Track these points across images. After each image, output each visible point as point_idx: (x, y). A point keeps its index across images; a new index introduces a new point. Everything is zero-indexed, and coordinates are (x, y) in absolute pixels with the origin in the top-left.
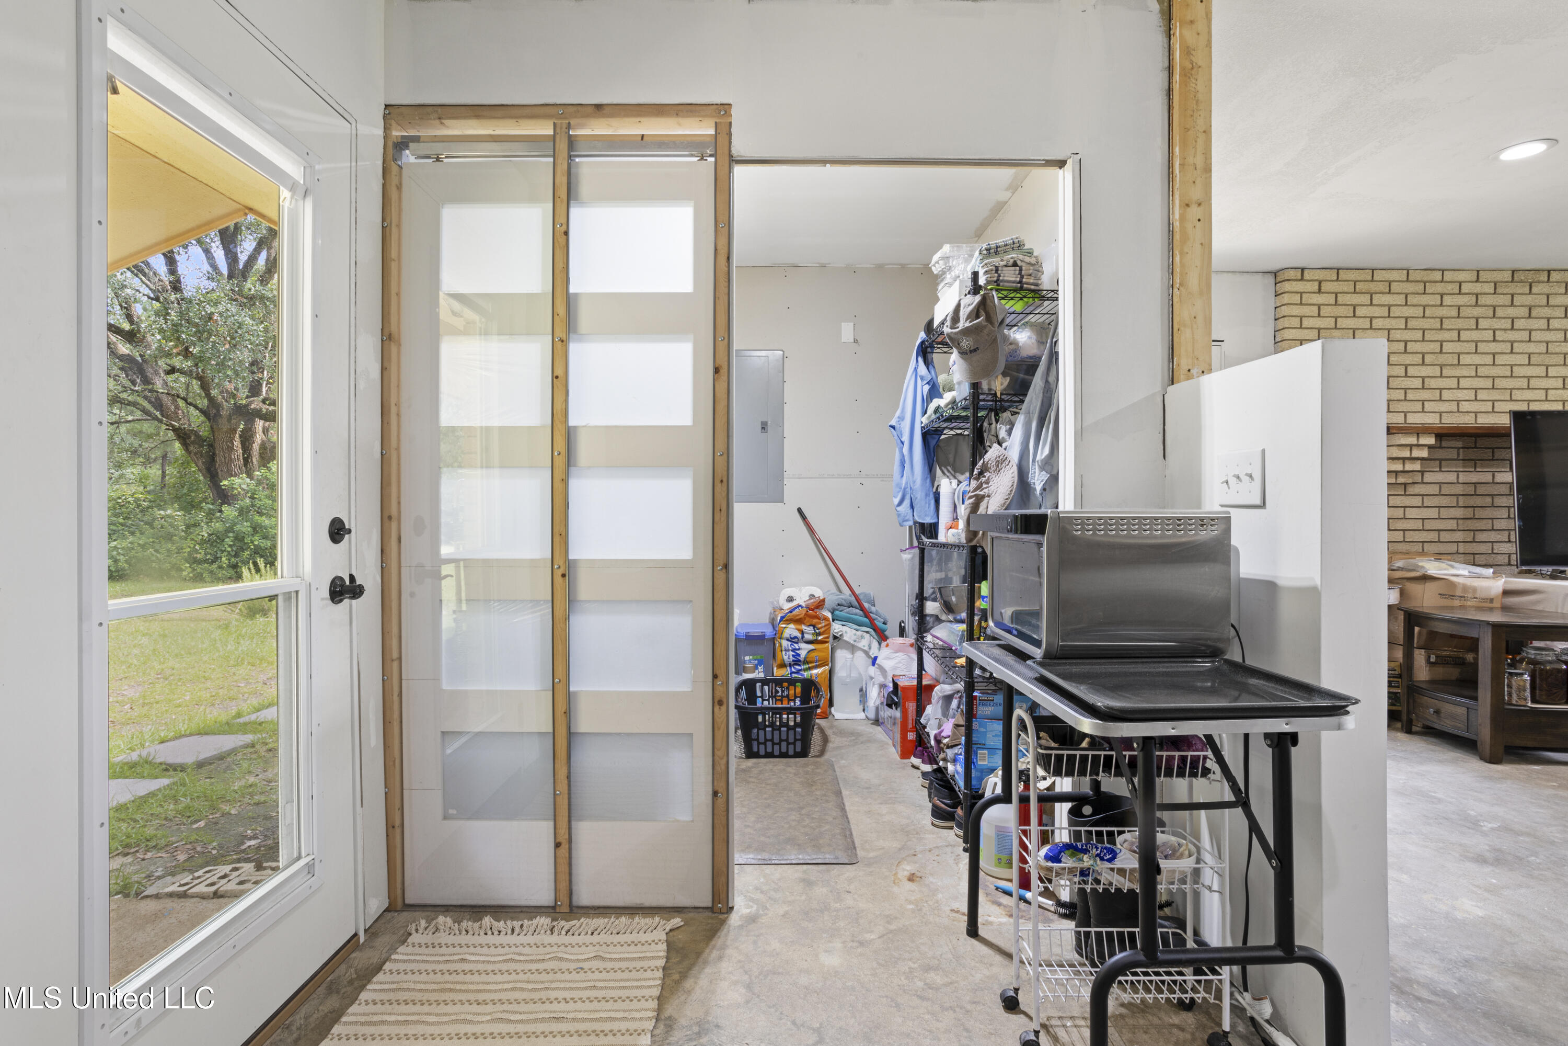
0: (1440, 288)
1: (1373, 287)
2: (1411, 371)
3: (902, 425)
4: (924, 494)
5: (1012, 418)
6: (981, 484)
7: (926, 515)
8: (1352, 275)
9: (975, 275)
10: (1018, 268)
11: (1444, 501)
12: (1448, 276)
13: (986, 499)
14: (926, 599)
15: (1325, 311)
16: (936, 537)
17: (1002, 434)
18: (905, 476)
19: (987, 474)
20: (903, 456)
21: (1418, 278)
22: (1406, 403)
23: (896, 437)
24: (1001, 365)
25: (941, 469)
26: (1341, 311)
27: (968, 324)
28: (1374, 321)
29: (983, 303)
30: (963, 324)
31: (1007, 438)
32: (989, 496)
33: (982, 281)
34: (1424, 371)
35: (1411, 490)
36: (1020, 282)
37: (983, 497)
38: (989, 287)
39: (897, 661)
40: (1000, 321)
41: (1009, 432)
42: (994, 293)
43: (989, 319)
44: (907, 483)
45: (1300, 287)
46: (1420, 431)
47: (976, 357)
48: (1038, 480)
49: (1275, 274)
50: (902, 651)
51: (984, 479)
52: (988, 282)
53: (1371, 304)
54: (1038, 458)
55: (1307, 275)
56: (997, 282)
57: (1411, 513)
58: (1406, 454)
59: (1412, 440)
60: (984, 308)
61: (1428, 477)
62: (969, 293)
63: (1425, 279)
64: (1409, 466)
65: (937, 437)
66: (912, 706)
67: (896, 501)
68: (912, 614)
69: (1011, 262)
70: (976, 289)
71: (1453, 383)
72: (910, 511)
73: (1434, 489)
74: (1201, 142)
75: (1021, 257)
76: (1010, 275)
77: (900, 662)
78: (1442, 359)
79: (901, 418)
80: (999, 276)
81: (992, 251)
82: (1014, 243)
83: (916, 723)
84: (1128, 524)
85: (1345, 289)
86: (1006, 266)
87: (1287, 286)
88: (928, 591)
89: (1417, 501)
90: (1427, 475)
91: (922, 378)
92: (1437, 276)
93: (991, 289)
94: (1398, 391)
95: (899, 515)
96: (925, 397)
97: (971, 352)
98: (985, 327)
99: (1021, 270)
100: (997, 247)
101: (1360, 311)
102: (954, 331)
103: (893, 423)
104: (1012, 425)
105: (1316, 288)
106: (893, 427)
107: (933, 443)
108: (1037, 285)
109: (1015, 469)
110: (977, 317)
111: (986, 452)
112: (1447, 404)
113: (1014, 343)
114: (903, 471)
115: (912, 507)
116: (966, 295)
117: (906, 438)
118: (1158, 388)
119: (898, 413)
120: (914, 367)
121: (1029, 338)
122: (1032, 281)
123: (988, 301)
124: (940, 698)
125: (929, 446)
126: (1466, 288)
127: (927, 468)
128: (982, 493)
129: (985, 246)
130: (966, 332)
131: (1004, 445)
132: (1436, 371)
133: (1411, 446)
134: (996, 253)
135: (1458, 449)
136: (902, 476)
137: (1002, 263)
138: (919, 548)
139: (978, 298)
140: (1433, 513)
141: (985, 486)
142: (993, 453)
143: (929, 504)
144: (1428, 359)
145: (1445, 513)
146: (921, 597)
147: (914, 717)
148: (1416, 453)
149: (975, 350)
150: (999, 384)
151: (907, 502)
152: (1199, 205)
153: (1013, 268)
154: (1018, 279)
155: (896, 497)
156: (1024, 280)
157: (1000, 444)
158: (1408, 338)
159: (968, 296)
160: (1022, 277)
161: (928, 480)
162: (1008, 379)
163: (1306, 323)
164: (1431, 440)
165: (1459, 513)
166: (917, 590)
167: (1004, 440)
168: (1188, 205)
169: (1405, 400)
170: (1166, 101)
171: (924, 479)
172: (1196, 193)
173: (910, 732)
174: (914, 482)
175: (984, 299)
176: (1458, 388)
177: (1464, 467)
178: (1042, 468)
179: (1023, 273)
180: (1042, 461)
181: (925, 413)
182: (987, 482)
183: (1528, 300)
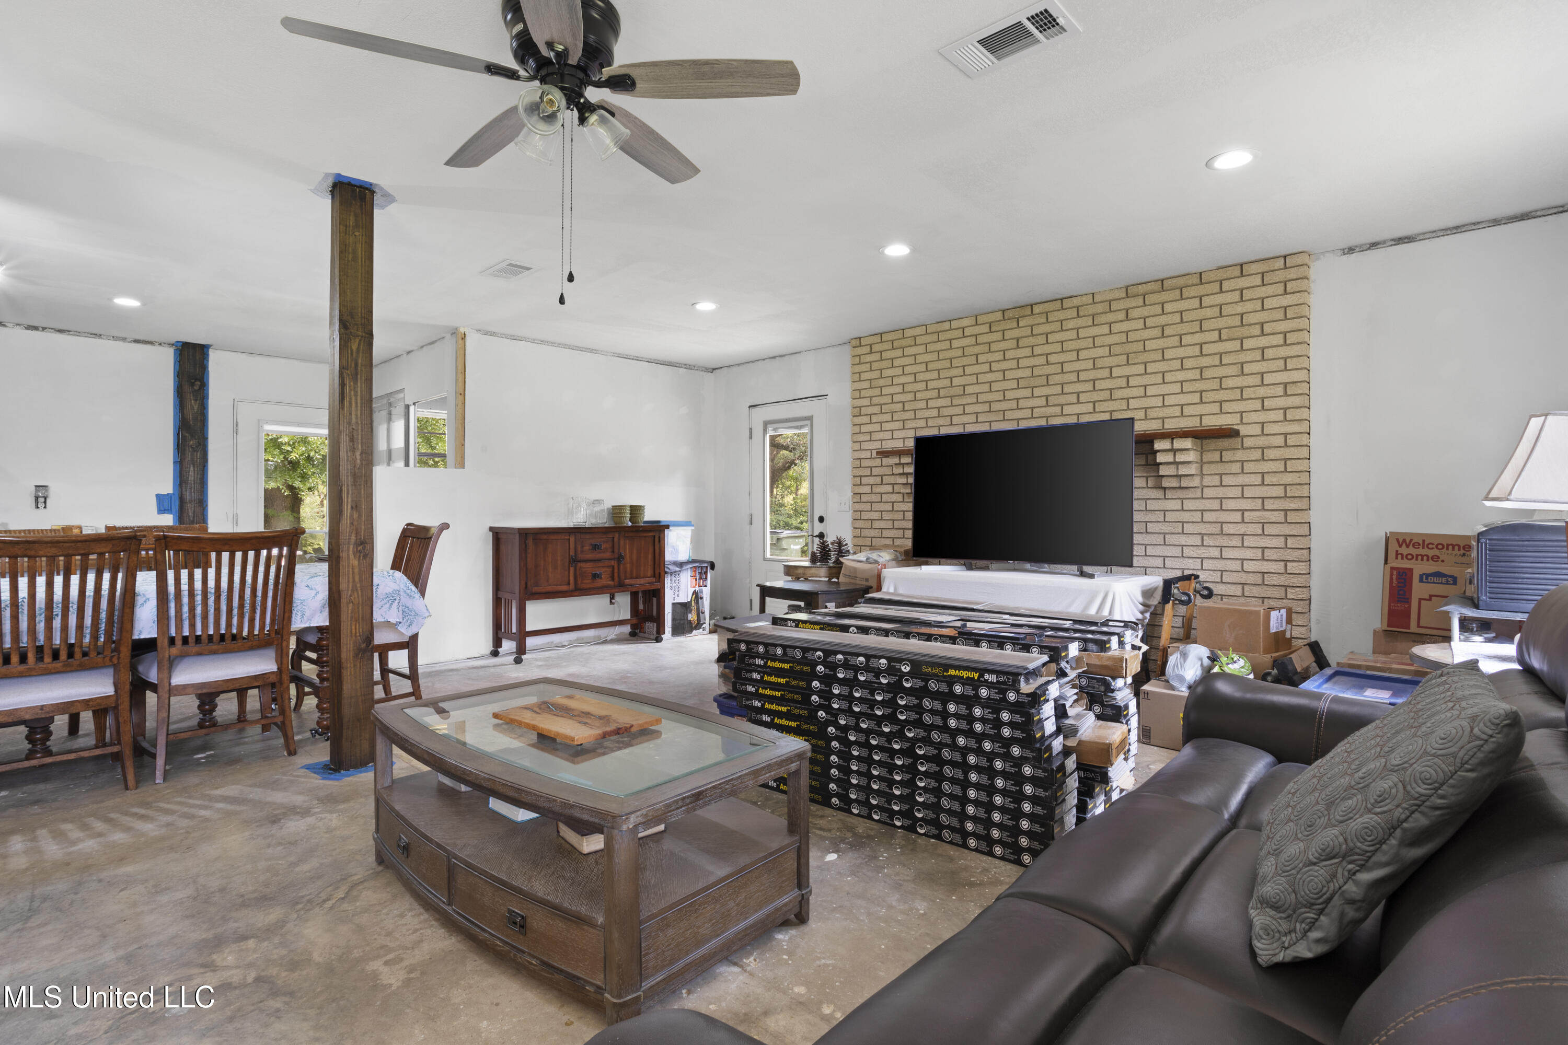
8: (890, 336)
15: (874, 365)
26: (884, 364)
55: (862, 341)
101: (896, 362)
126: (969, 331)
163: (862, 376)
183: (1016, 333)
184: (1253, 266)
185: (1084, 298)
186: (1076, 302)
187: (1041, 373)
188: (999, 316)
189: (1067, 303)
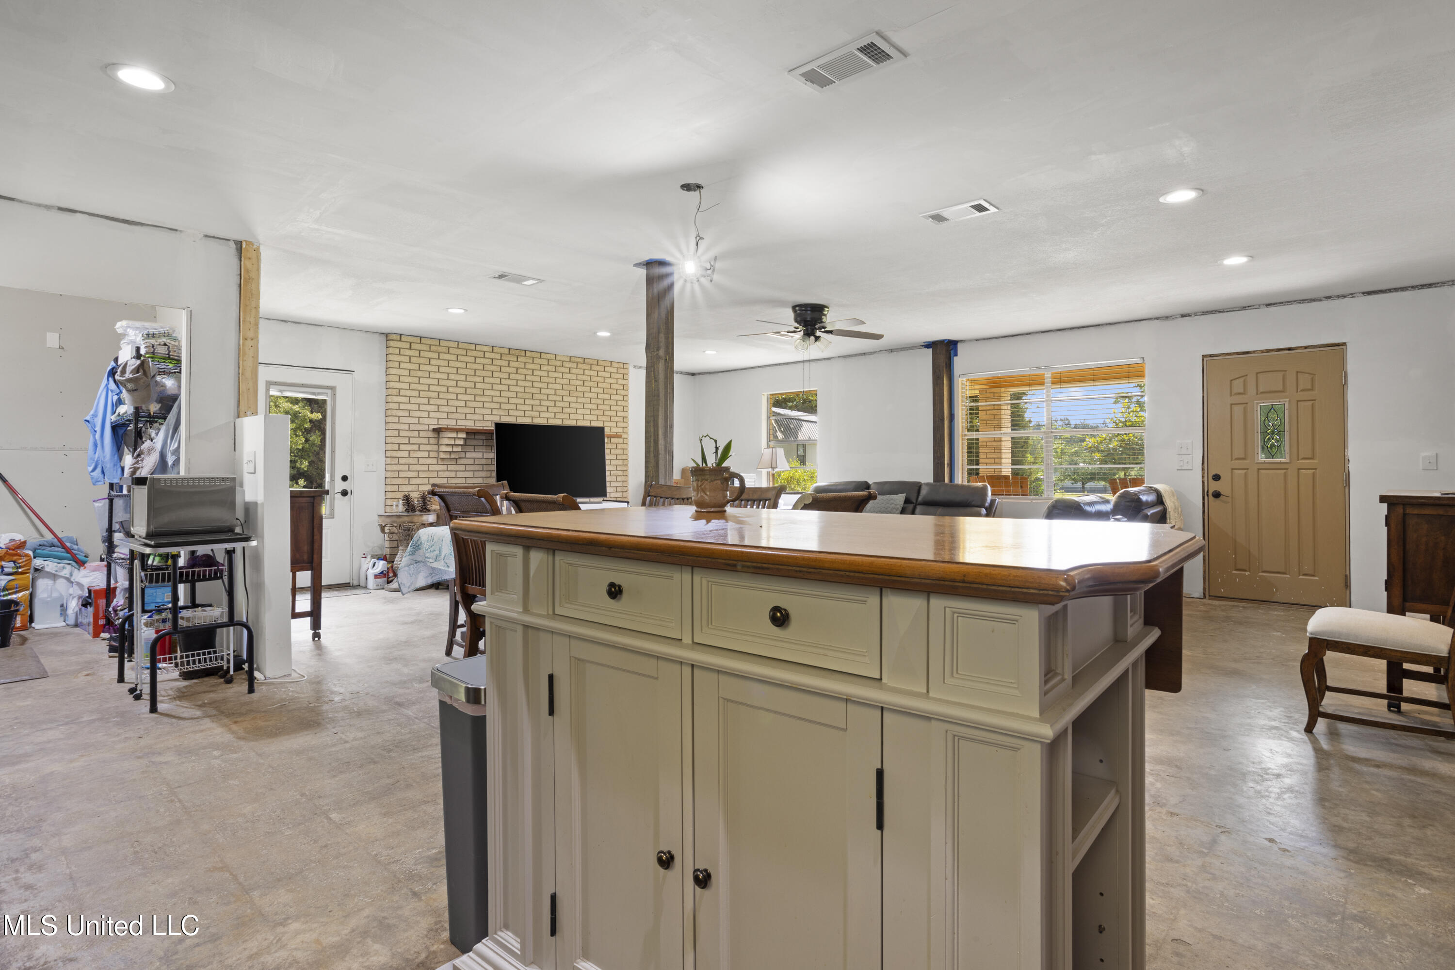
0: (474, 353)
1: (440, 349)
2: (460, 397)
3: (95, 420)
4: (112, 465)
5: (160, 426)
6: (138, 461)
7: (114, 478)
8: (429, 342)
9: (138, 349)
10: (167, 347)
11: (476, 468)
12: (478, 348)
13: (140, 469)
14: (115, 531)
15: (413, 360)
16: (122, 492)
17: (153, 435)
18: (97, 452)
19: (142, 456)
20: (96, 440)
21: (464, 347)
22: (456, 414)
23: (90, 428)
24: (155, 396)
25: (128, 448)
26: (422, 360)
27: (131, 376)
28: (440, 368)
29: (142, 365)
30: (128, 375)
31: (155, 437)
32: (142, 468)
33: (143, 352)
34: (466, 397)
35: (459, 462)
36: (168, 354)
37: (139, 468)
38: (147, 356)
39: (92, 578)
40: (152, 375)
41: (157, 434)
42: (150, 360)
43: (145, 373)
44: (99, 457)
45: (399, 344)
46: (457, 431)
47: (136, 393)
48: (170, 460)
49: (387, 335)
50: (98, 571)
51: (140, 459)
52: (147, 353)
53: (439, 358)
54: (171, 448)
55: (403, 338)
56: (153, 353)
57: (459, 474)
58: (453, 442)
59: (454, 435)
60: (142, 367)
61: (468, 455)
62: (134, 358)
63: (467, 348)
64: (455, 449)
65: (125, 429)
66: (102, 602)
67: (90, 469)
68: (103, 542)
69: (162, 343)
70: (138, 356)
71: (481, 405)
72: (101, 476)
73: (471, 462)
74: (254, 311)
75: (169, 341)
76: (162, 350)
77: (96, 578)
78: (475, 392)
79: (95, 416)
80: (154, 350)
81: (150, 336)
82: (165, 333)
83: (105, 612)
84: (210, 480)
85: (425, 349)
86: (160, 345)
87: (392, 343)
88: (116, 526)
89: (462, 468)
90: (467, 454)
91: (112, 391)
92: (473, 347)
93: (148, 357)
94: (453, 407)
95: (92, 478)
96: (114, 403)
97: (133, 390)
98: (142, 378)
99: (169, 348)
100: (154, 334)
101: (433, 362)
102: (121, 378)
103: (88, 418)
104: (159, 430)
105: (408, 346)
106: (88, 421)
107: (121, 432)
108: (179, 357)
109: (158, 454)
110: (138, 372)
111: (143, 443)
112: (478, 415)
113: (164, 386)
114: (96, 450)
115: (103, 472)
116: (132, 358)
117: (98, 428)
118: (232, 419)
119: (92, 412)
120: (105, 384)
121: (173, 384)
122: (175, 354)
123: (145, 365)
124: (122, 590)
125: (118, 435)
126: (487, 355)
127: (115, 448)
128: (138, 466)
129: (145, 333)
130: (129, 380)
131: (154, 441)
132: (472, 398)
133: (455, 438)
134: (153, 337)
135: (483, 440)
136: (95, 453)
137: (156, 343)
138: (109, 499)
139: (138, 362)
140: (471, 474)
141: (140, 462)
142: (147, 445)
143: (117, 471)
144: (468, 391)
145: (477, 474)
146: (110, 531)
147: (104, 608)
148: (458, 442)
149: (136, 390)
150: (154, 408)
151: (99, 470)
152: (252, 340)
153: (164, 346)
154: (167, 353)
155: (90, 466)
156: (171, 354)
157: (152, 441)
158: (458, 379)
159: (133, 359)
160: (170, 352)
161: (116, 456)
162: (160, 405)
163: (402, 365)
164: (464, 436)
165: (483, 474)
166: (106, 525)
167: (154, 439)
168: (246, 339)
169: (457, 412)
170: (239, 290)
171: (113, 455)
172: (251, 334)
173: (101, 619)
174: (104, 457)
175: (143, 363)
176: (483, 408)
177: (486, 449)
178: (173, 454)
179: (170, 349)
180: (173, 450)
181: (115, 413)
182: (142, 460)
183: (516, 364)
184: (615, 364)
185: (552, 356)
186: (548, 356)
187: (529, 391)
188: (507, 351)
189: (543, 356)
